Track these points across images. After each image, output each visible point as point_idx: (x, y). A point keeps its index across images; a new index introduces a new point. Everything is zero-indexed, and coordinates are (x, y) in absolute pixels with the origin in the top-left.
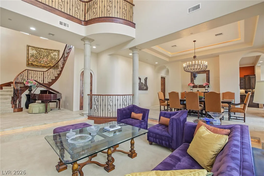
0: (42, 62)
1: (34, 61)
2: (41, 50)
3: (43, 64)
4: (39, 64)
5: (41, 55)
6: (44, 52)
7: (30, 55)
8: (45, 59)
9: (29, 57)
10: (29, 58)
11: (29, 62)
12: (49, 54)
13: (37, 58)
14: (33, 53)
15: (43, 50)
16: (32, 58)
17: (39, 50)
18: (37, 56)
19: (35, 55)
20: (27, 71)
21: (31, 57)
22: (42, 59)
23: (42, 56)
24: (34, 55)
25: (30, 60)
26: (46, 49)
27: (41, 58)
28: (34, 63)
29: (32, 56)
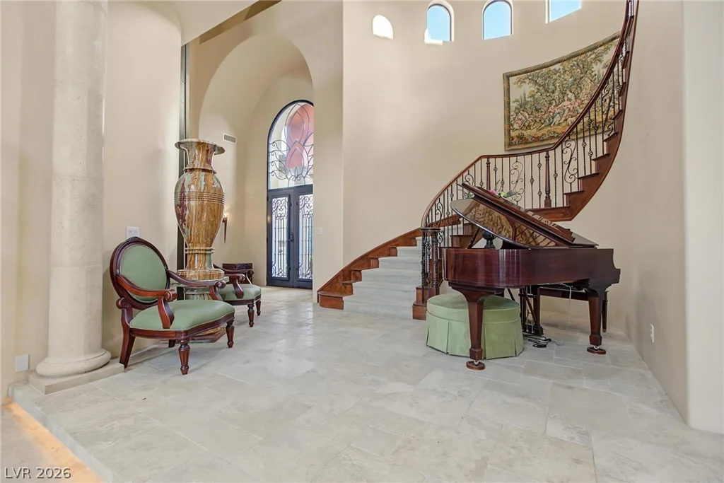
0: (557, 119)
1: (527, 124)
2: (552, 68)
3: (559, 124)
4: (545, 131)
5: (553, 92)
6: (565, 72)
7: (513, 105)
8: (569, 100)
9: (512, 113)
10: (512, 118)
11: (513, 134)
12: (585, 69)
13: (537, 110)
14: (525, 94)
15: (558, 66)
16: (520, 117)
17: (543, 76)
18: (536, 101)
19: (529, 99)
20: (485, 160)
21: (517, 114)
22: (557, 105)
23: (557, 94)
24: (526, 103)
25: (516, 126)
26: (569, 58)
27: (551, 104)
28: (527, 133)
29: (522, 106)
